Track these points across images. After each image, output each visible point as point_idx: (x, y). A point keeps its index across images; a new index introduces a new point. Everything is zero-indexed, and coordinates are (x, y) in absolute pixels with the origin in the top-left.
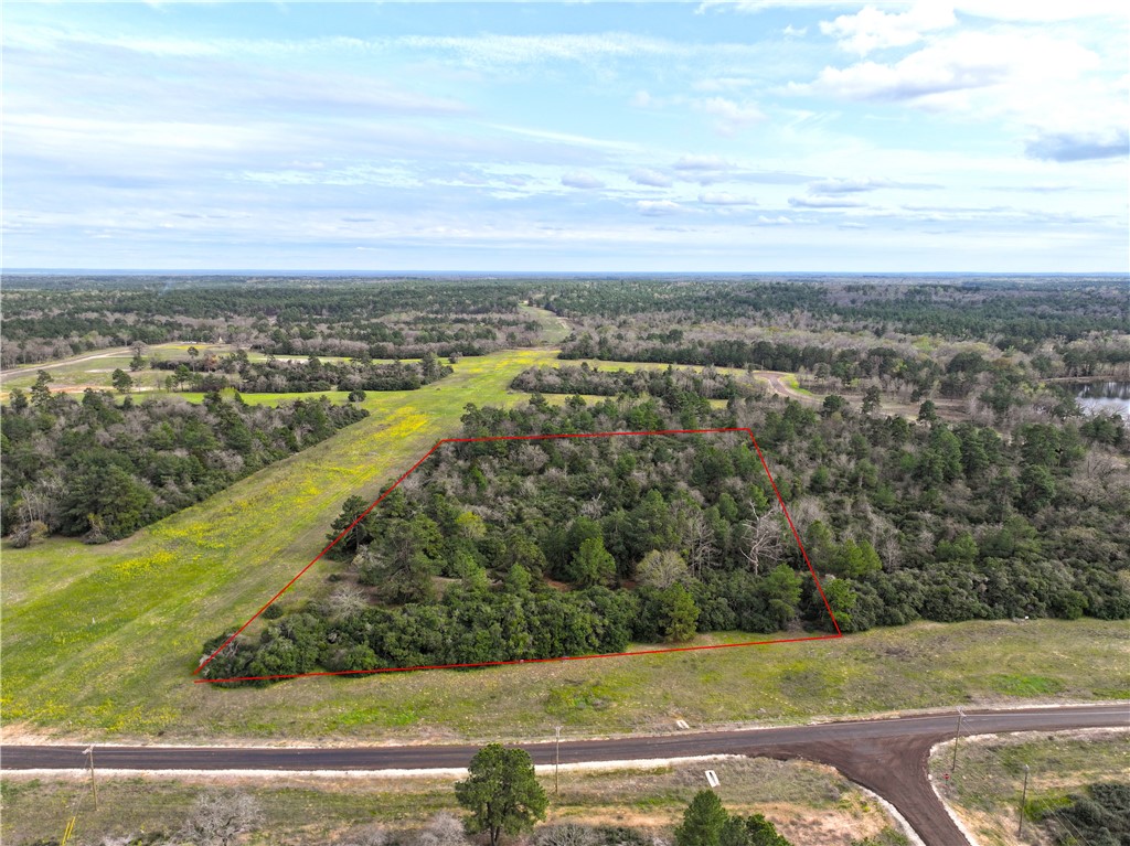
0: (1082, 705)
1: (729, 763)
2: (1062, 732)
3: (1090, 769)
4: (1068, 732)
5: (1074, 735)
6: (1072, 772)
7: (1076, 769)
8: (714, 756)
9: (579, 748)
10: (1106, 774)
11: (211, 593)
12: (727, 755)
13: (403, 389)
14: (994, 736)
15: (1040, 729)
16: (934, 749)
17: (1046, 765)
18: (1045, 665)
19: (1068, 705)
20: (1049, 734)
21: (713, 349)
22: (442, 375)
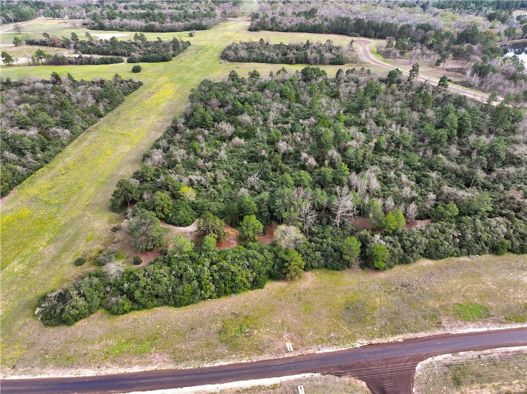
0: (498, 328)
1: (311, 380)
2: (485, 352)
3: (497, 381)
4: (488, 351)
5: (491, 354)
6: (487, 384)
7: (489, 381)
8: (304, 374)
9: (234, 370)
10: (504, 385)
11: (49, 243)
12: (311, 374)
13: (162, 61)
14: (450, 355)
15: (475, 350)
16: (419, 367)
17: (474, 379)
18: (483, 295)
19: (491, 329)
20: (478, 353)
21: (333, 24)
22: (185, 48)
